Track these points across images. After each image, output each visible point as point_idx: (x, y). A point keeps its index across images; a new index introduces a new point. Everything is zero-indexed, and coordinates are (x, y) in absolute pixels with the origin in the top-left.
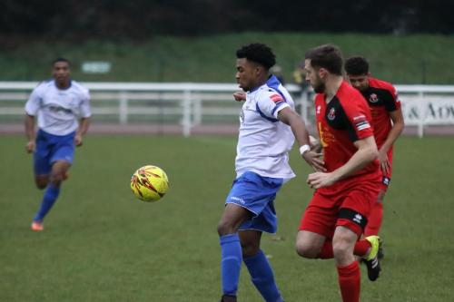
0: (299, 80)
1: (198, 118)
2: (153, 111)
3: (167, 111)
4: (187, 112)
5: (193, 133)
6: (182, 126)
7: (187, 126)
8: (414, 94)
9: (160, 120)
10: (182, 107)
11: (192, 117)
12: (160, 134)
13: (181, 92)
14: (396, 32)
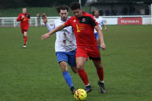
0: (38, 16)
1: (17, 24)
2: (8, 23)
3: (11, 23)
4: (15, 23)
5: (16, 27)
6: (14, 26)
7: (15, 25)
8: (56, 18)
9: (9, 24)
10: (14, 22)
11: (16, 24)
12: (10, 27)
13: (13, 19)
14: (53, 7)
